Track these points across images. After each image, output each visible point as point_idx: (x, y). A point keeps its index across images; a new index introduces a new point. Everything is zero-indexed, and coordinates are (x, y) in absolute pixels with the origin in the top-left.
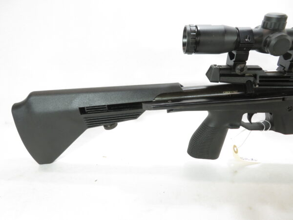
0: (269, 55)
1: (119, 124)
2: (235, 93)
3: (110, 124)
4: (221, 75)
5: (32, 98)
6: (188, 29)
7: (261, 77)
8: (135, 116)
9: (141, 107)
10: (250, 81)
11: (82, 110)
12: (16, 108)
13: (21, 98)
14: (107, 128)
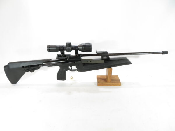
1: (35, 70)
2: (64, 61)
3: (32, 71)
4: (59, 57)
5: (10, 64)
7: (69, 57)
8: (38, 68)
9: (39, 66)
10: (66, 58)
11: (23, 67)
12: (5, 67)
13: (6, 64)
14: (31, 72)
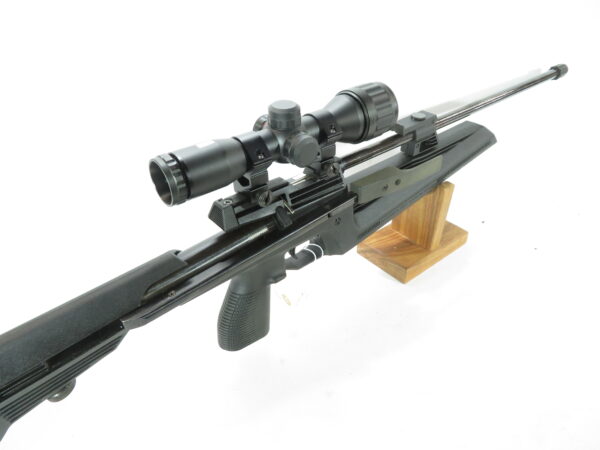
0: (290, 165)
4: (238, 216)
6: (162, 164)
10: (280, 207)
